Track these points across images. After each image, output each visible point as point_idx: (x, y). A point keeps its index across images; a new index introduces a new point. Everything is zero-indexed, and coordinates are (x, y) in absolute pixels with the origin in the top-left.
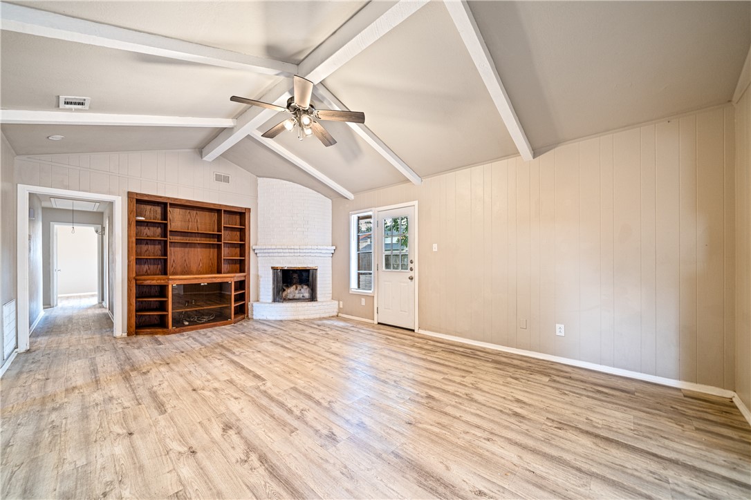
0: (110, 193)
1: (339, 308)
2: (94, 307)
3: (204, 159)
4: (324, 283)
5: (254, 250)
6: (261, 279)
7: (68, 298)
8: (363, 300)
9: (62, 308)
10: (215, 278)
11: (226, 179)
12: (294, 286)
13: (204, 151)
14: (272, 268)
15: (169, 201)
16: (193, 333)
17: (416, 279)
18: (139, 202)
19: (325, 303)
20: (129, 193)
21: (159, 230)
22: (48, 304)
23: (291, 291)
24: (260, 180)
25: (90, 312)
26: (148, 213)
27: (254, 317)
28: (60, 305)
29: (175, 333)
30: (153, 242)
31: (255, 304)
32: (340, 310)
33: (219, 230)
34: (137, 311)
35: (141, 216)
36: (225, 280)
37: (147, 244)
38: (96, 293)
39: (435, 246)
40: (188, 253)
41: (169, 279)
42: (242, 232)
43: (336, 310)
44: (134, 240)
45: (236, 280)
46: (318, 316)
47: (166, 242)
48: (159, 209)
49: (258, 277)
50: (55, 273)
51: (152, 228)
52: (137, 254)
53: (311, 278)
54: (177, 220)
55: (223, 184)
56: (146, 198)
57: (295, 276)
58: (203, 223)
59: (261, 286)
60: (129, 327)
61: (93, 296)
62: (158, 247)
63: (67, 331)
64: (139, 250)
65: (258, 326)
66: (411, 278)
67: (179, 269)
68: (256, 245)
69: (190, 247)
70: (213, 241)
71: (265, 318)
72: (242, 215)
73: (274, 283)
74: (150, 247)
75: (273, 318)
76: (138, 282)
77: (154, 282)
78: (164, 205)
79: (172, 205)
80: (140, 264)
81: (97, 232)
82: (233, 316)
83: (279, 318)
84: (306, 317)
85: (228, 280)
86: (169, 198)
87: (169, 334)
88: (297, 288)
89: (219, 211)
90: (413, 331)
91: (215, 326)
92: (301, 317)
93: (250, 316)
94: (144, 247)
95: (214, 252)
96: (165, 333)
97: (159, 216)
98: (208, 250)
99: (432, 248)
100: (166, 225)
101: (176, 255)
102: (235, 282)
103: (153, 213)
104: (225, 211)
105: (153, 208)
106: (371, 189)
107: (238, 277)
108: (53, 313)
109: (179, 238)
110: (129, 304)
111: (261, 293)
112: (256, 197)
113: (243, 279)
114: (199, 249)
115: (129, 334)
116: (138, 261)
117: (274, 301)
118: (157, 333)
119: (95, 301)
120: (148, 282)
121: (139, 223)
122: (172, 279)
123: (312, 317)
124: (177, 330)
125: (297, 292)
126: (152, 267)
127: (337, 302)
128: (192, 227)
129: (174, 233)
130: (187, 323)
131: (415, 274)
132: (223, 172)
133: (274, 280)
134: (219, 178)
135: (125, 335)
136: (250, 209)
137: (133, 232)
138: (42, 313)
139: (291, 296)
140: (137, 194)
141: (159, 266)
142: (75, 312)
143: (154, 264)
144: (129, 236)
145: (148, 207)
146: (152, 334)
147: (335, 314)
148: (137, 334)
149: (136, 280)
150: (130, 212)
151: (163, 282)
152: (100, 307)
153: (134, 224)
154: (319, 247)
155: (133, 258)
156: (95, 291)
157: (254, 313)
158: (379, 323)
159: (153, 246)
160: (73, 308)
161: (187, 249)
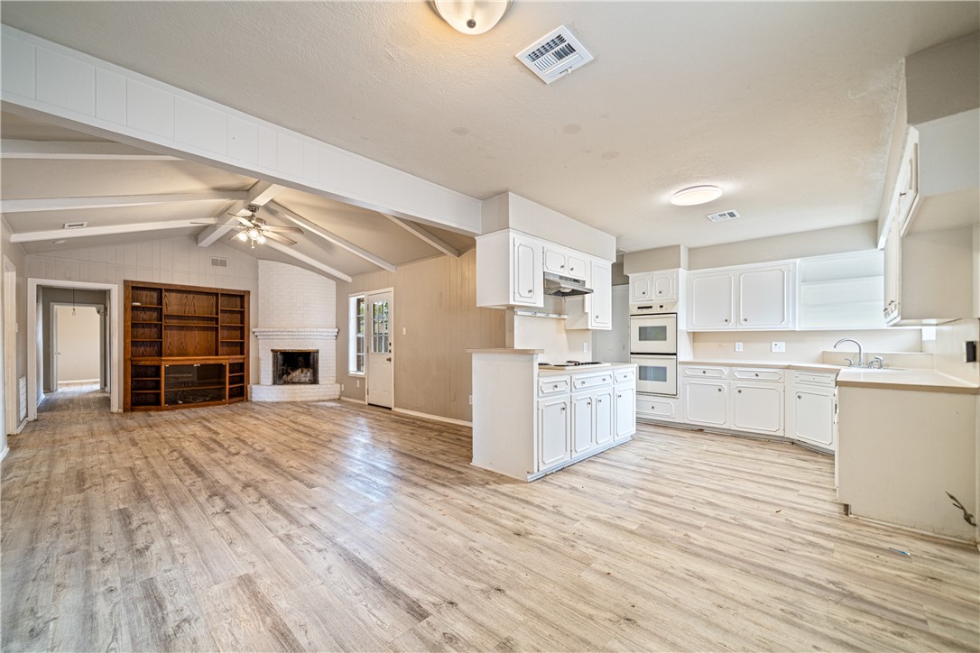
0: (107, 282)
1: (341, 392)
2: (96, 392)
3: (200, 245)
4: (326, 365)
5: (254, 333)
6: (262, 362)
7: (68, 384)
8: (358, 381)
9: (62, 393)
10: (208, 359)
11: (223, 263)
12: (300, 370)
13: (200, 237)
14: (272, 350)
15: (163, 287)
16: (185, 411)
17: (393, 360)
18: (133, 289)
19: (327, 385)
20: (125, 281)
21: (155, 315)
22: (48, 389)
23: (296, 374)
24: (260, 262)
25: (91, 396)
26: (144, 298)
27: (253, 400)
28: (60, 390)
29: (167, 410)
30: (149, 326)
31: (254, 387)
32: (342, 393)
33: (217, 314)
34: (132, 389)
35: (137, 302)
36: (220, 362)
37: (143, 327)
38: (99, 380)
39: (404, 329)
40: (185, 335)
41: (161, 360)
42: (242, 314)
43: (338, 393)
44: (130, 324)
45: (232, 362)
46: (317, 399)
47: (161, 325)
48: (155, 295)
49: (258, 359)
50: (55, 356)
51: (148, 313)
52: (132, 337)
53: (311, 361)
54: (172, 304)
55: (220, 269)
56: (141, 285)
57: (301, 359)
58: (200, 306)
59: (262, 369)
60: (125, 404)
61: (96, 383)
62: (154, 330)
63: (68, 409)
64: (135, 333)
65: (257, 408)
66: (389, 360)
67: (176, 351)
68: (257, 327)
69: (188, 330)
70: (210, 324)
71: (262, 400)
72: (242, 297)
73: (274, 366)
74: (147, 330)
75: (271, 400)
76: (134, 363)
77: (148, 363)
78: (160, 291)
79: (167, 290)
80: (137, 346)
81: (99, 312)
82: (227, 397)
83: (276, 400)
84: (303, 399)
85: (223, 362)
86: (163, 284)
87: (161, 410)
88: (302, 372)
89: (217, 295)
90: (390, 409)
91: (209, 405)
92: (299, 399)
93: (249, 399)
94: (141, 331)
95: (211, 335)
96: (158, 410)
97: (155, 301)
98: (206, 332)
99: (402, 331)
100: (161, 309)
101: (171, 338)
102: (230, 364)
103: (149, 298)
104: (222, 294)
105: (149, 293)
106: (362, 273)
107: (237, 359)
108: (54, 397)
109: (175, 321)
110: (125, 383)
111: (262, 376)
112: (257, 279)
113: (241, 361)
114: (196, 332)
115: (125, 411)
116: (134, 342)
117: (274, 383)
118: (150, 410)
119: (98, 387)
120: (143, 363)
121: (134, 308)
122: (164, 360)
123: (309, 399)
124: (170, 407)
125: (303, 375)
126: (148, 349)
127: (339, 386)
128: (189, 311)
129: (169, 317)
130: (181, 402)
131: (392, 355)
132: (219, 256)
133: (274, 363)
134: (215, 262)
135: (121, 410)
136: (249, 292)
137: (129, 318)
138: (43, 396)
139: (296, 380)
140: (133, 282)
141: (156, 348)
142: (76, 395)
143: (150, 346)
144: (125, 321)
145: (145, 293)
146: (146, 410)
147: (337, 397)
148: (132, 410)
149: (132, 361)
150: (126, 298)
151: (156, 363)
152: (102, 392)
153: (129, 309)
154: (319, 330)
155: (129, 340)
156: (97, 378)
157: (253, 395)
158: (370, 404)
159: (149, 330)
160: (73, 392)
161: (183, 332)
